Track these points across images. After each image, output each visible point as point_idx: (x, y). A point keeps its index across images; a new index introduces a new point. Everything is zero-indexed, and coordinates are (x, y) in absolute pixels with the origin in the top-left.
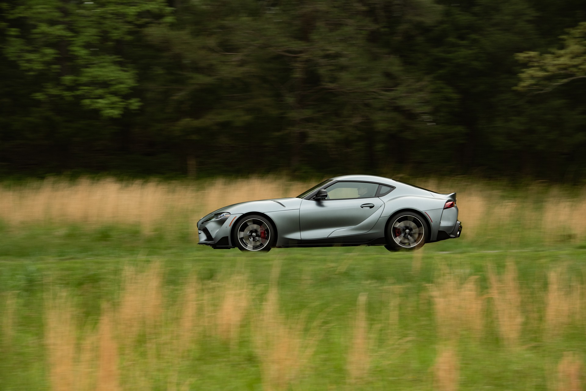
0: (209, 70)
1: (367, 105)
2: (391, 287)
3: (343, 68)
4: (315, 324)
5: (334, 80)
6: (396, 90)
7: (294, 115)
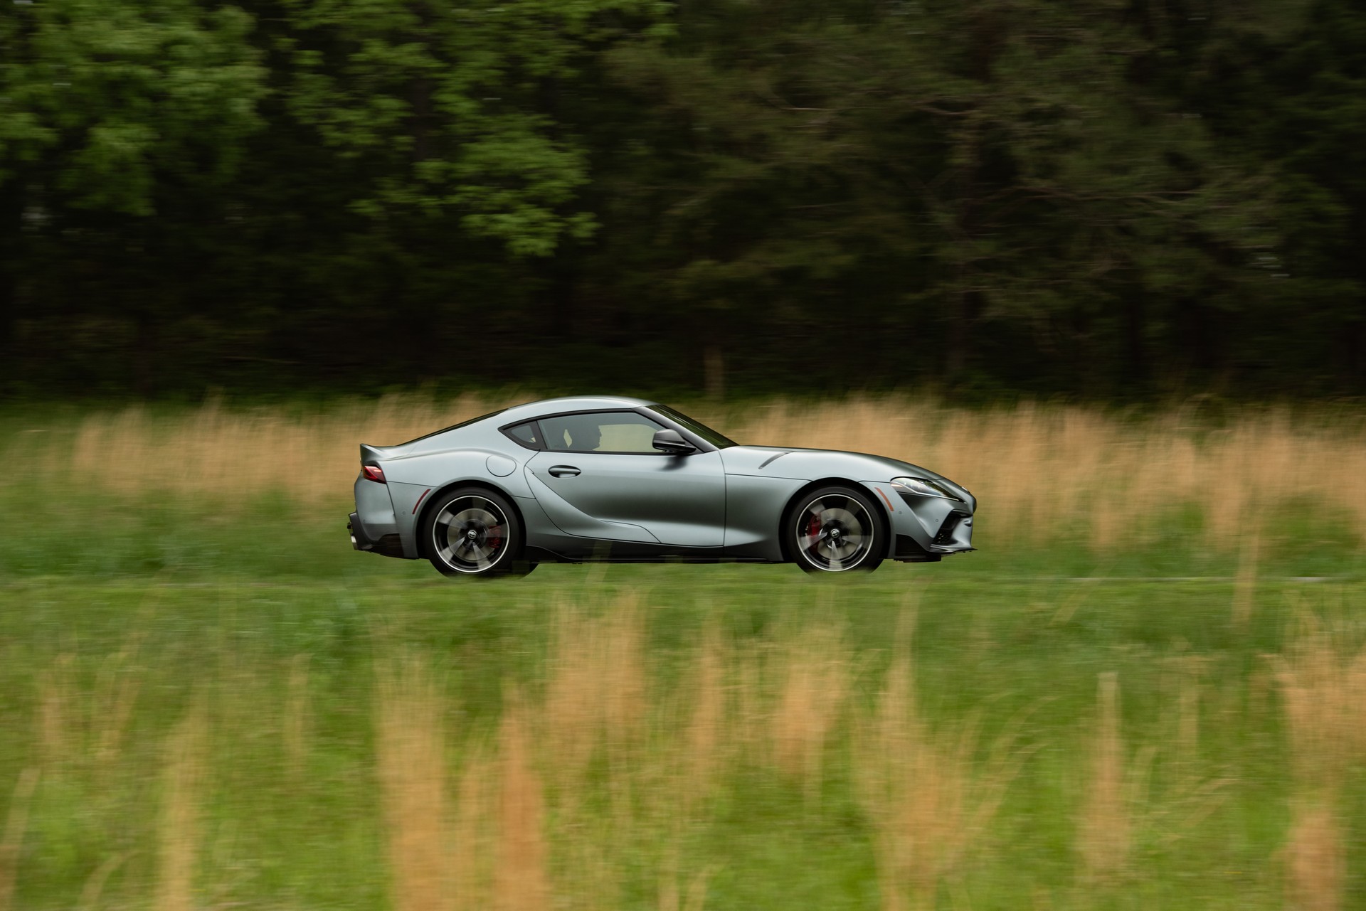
0: (757, 147)
1: (1125, 231)
2: (1180, 659)
3: (1069, 144)
4: (1001, 742)
5: (1048, 170)
6: (1197, 196)
7: (953, 252)
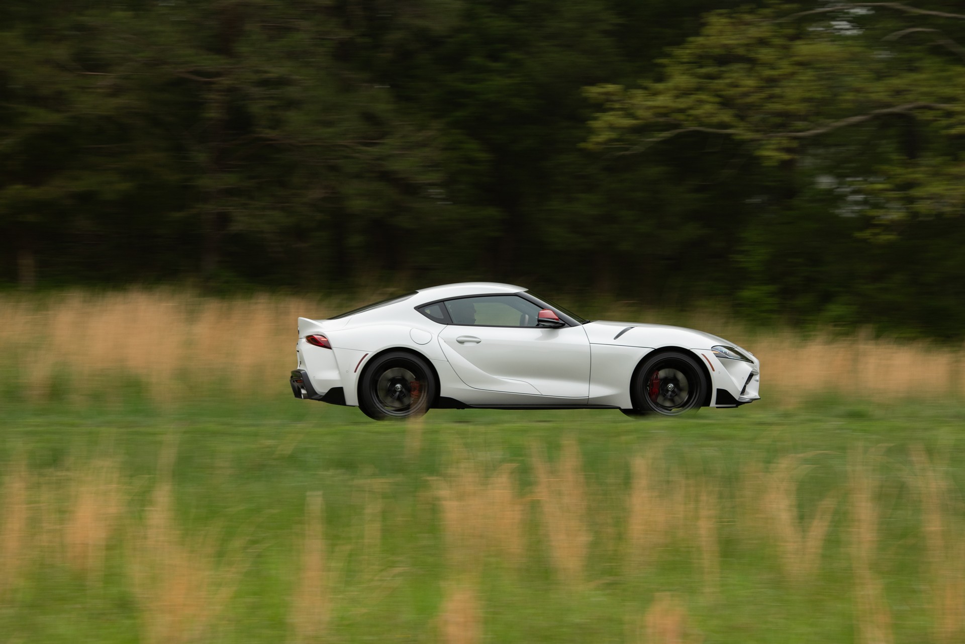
0: (57, 101)
1: (334, 168)
2: (369, 481)
3: (291, 104)
4: (237, 543)
5: (276, 124)
6: (383, 144)
7: (207, 182)
